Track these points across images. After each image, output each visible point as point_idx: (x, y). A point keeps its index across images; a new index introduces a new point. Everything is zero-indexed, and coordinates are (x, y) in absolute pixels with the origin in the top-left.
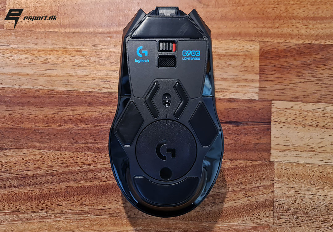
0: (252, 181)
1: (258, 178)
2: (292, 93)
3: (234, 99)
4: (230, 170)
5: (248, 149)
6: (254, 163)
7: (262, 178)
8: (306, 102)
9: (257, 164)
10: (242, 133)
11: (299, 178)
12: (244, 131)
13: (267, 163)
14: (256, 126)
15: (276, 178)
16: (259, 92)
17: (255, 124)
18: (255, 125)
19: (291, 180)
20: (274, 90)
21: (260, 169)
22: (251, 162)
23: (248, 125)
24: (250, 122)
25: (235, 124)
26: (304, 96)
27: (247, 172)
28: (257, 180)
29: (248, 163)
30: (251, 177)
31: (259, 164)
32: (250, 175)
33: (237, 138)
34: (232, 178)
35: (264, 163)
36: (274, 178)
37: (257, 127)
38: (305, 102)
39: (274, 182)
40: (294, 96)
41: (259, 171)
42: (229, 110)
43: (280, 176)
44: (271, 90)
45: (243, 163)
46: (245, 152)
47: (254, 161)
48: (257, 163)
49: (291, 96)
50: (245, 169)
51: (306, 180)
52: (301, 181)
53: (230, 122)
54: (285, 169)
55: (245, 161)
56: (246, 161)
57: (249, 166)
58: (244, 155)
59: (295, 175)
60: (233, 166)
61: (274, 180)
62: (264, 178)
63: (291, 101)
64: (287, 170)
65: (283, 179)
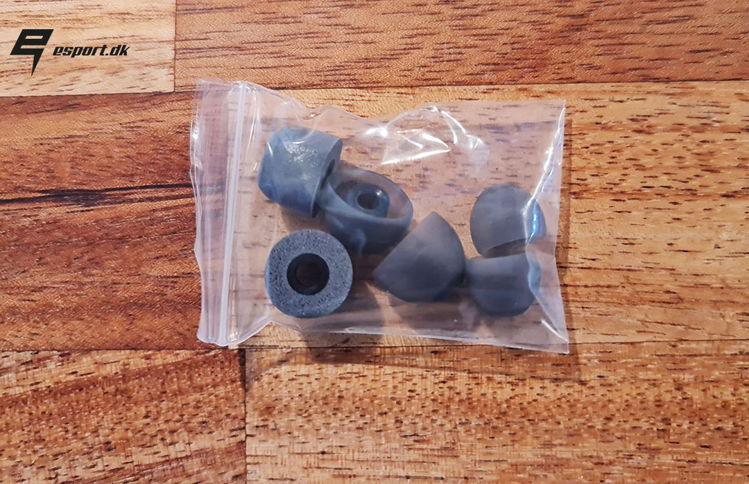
0: (153, 437)
1: (178, 421)
2: (316, 53)
3: (75, 97)
4: (62, 394)
5: (135, 303)
6: (160, 359)
7: (195, 422)
8: (376, 86)
9: (173, 364)
10: (107, 234)
11: (351, 412)
12: (118, 226)
13: (215, 356)
14: (164, 204)
15: (253, 420)
16: (175, 59)
17: (161, 195)
18: (160, 199)
19: (319, 421)
20: (239, 48)
21: (185, 384)
22: (148, 358)
23: (132, 201)
24: (141, 187)
25: (78, 202)
26: (367, 60)
27: (129, 397)
28: (172, 432)
29: (137, 361)
30: (146, 417)
31: (178, 363)
32: (143, 411)
33: (86, 257)
34: (70, 427)
35: (200, 357)
36: (244, 419)
37: (167, 209)
38: (372, 88)
39: (247, 436)
40: (325, 63)
41: (180, 392)
42: (56, 142)
43: (269, 410)
44: (228, 48)
45: (113, 363)
46: (119, 317)
47: (159, 349)
48: (170, 358)
49: (310, 65)
50: (123, 386)
51: (379, 419)
52: (361, 422)
53: (58, 196)
54: (292, 375)
55: (123, 352)
56: (128, 352)
57: (140, 374)
58: (116, 327)
59: (334, 402)
60: (72, 377)
61: (244, 428)
62: (204, 422)
63: (312, 86)
64: (302, 380)
65: (282, 422)
